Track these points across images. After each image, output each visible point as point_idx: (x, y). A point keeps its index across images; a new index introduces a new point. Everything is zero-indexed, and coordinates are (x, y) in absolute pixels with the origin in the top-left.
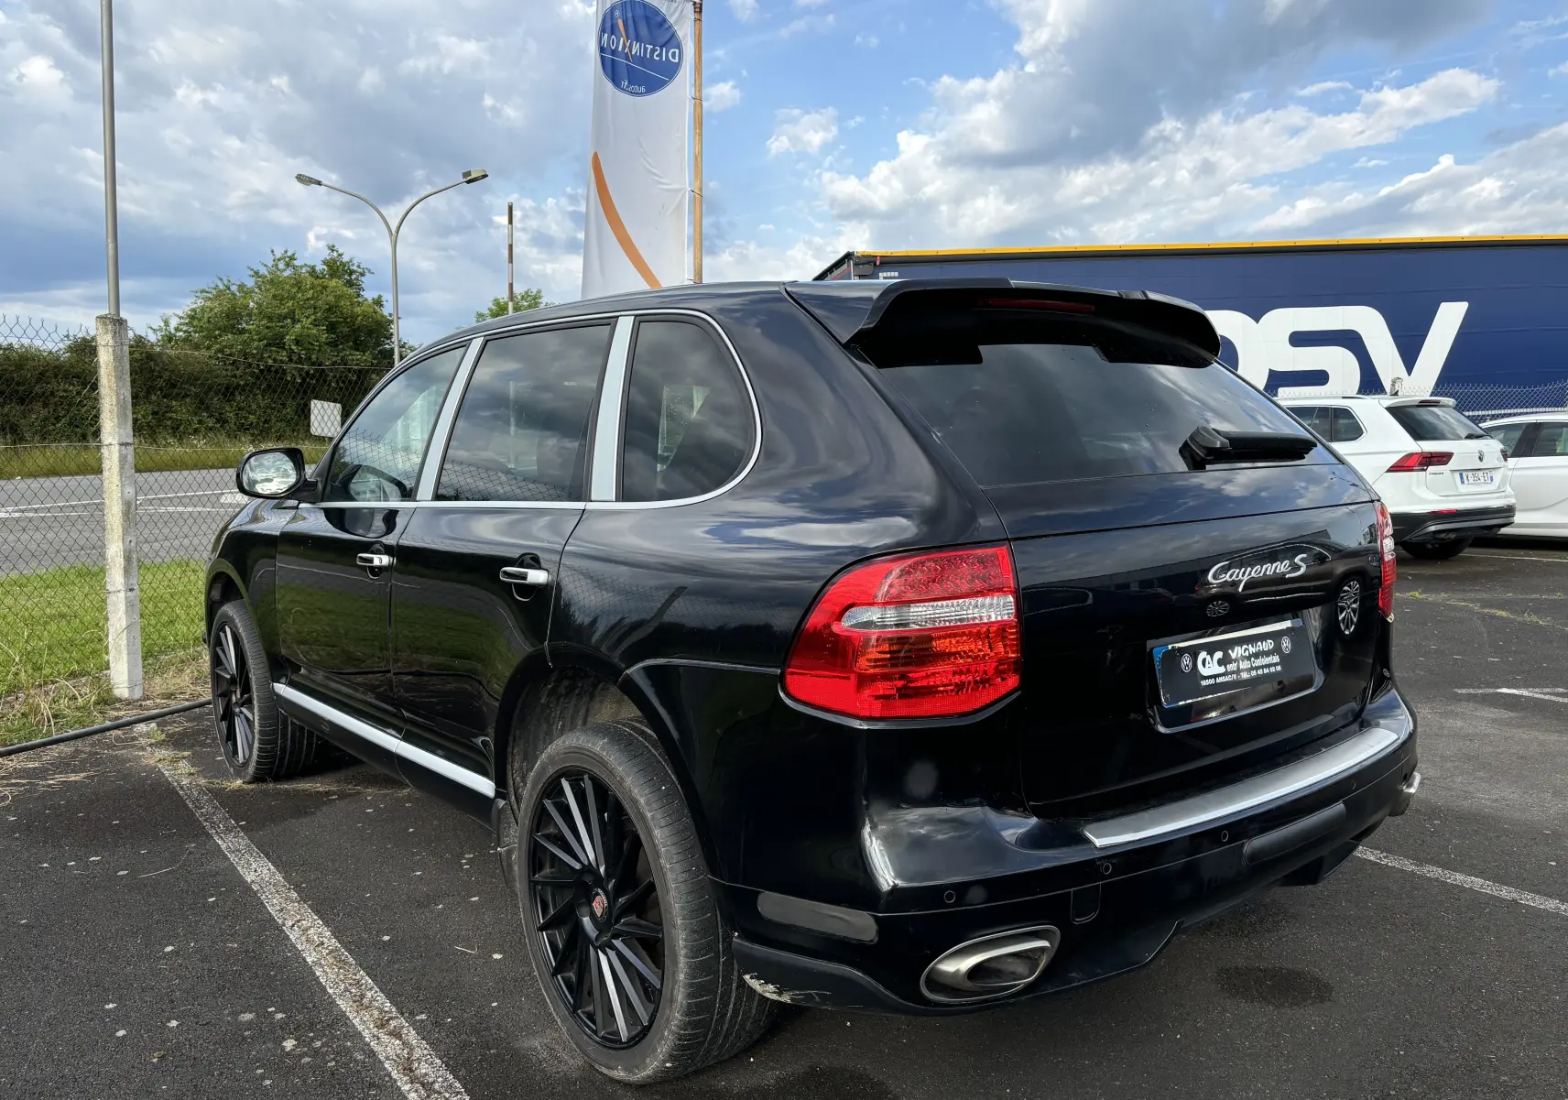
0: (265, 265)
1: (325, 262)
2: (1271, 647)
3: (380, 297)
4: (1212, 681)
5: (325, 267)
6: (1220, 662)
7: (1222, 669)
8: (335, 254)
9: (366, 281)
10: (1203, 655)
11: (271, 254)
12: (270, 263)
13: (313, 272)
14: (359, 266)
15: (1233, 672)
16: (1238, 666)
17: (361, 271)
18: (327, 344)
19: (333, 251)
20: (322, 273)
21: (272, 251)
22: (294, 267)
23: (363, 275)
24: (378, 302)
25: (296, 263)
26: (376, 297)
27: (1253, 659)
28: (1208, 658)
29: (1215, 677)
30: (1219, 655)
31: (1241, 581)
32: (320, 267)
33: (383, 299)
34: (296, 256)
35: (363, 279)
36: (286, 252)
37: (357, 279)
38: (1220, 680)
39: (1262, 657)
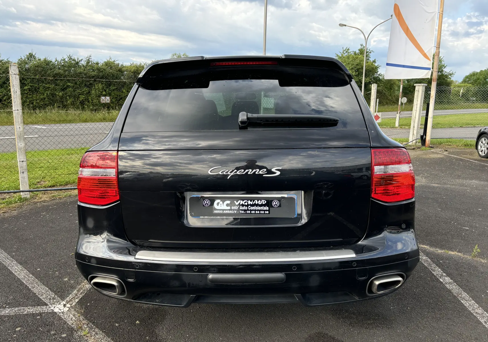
0: (341, 53)
1: (359, 50)
3: (375, 59)
5: (359, 51)
7: (228, 208)
8: (362, 47)
9: (371, 55)
10: (218, 201)
11: (342, 49)
12: (342, 52)
13: (355, 54)
14: (369, 50)
17: (370, 51)
18: (355, 75)
19: (362, 46)
20: (358, 53)
21: (343, 48)
22: (349, 53)
23: (370, 53)
24: (374, 61)
25: (349, 51)
26: (374, 60)
28: (221, 202)
29: (223, 210)
31: (229, 175)
32: (357, 51)
33: (376, 60)
34: (349, 49)
35: (370, 54)
36: (347, 48)
37: (368, 54)
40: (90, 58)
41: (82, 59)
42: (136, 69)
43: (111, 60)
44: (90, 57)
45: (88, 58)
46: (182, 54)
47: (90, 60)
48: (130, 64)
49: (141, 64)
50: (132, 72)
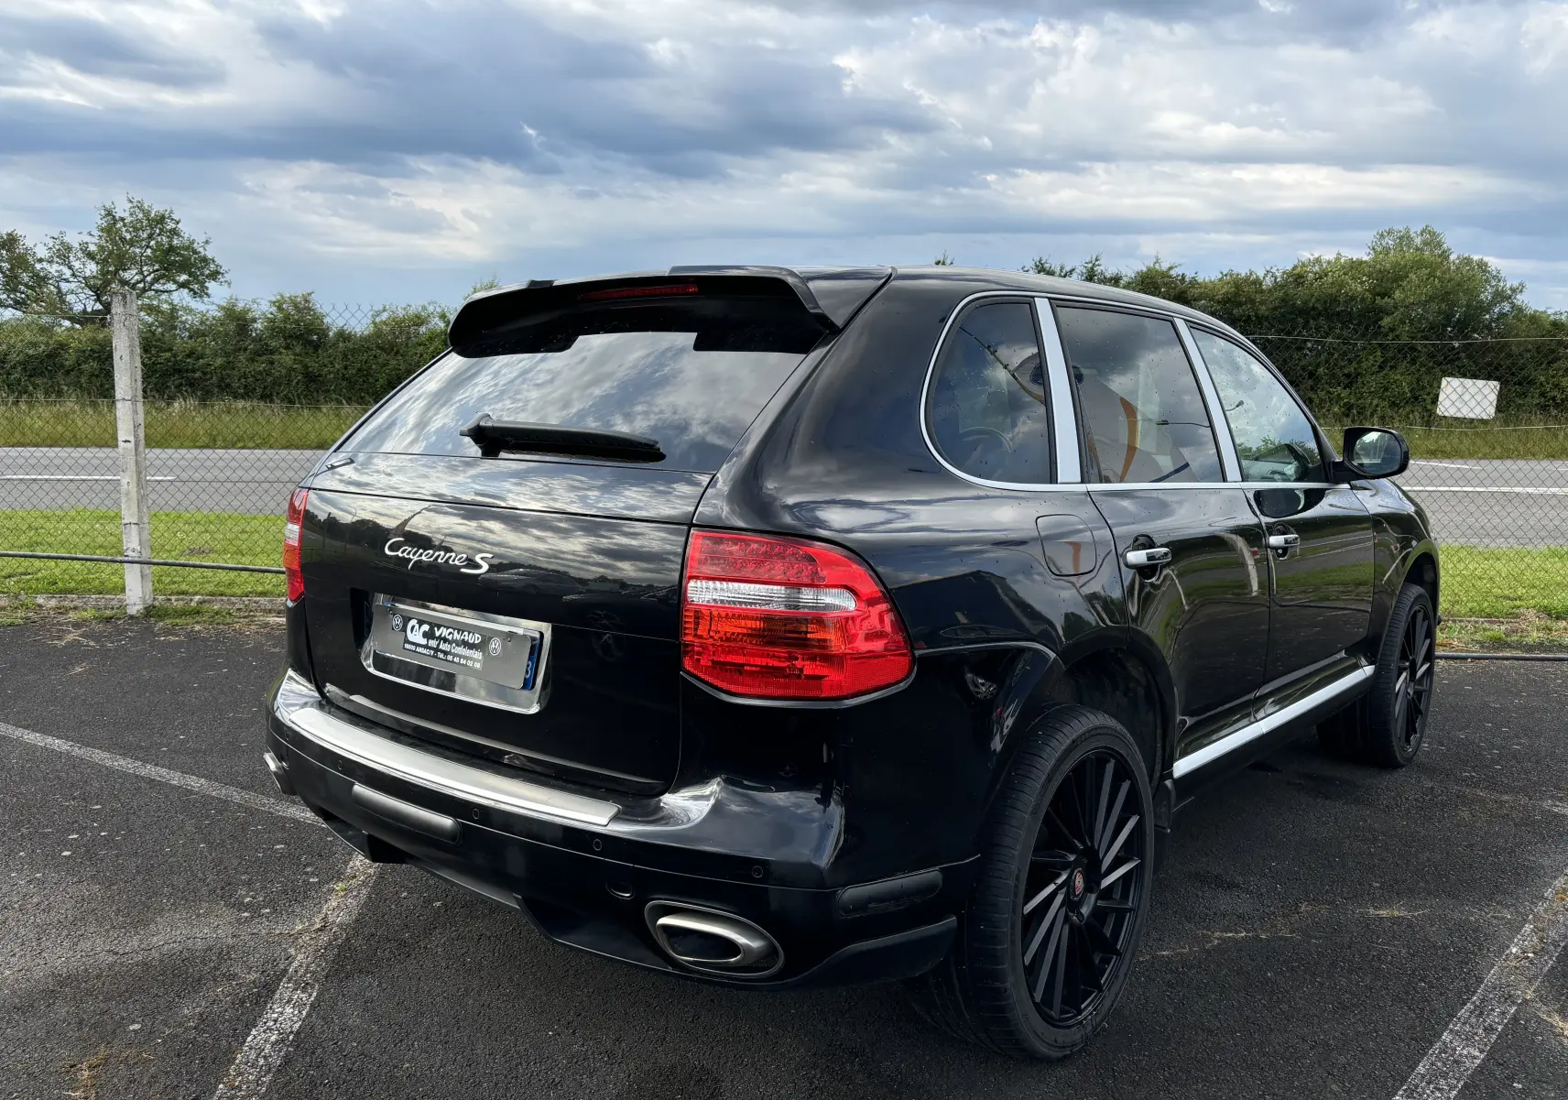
2: (476, 642)
4: (413, 648)
6: (425, 635)
7: (424, 641)
10: (413, 622)
15: (431, 648)
16: (439, 645)
27: (454, 645)
28: (417, 626)
29: (417, 645)
30: (426, 627)
31: (411, 560)
38: (419, 650)
39: (465, 647)
40: (1097, 263)
41: (1074, 270)
42: (1233, 289)
43: (1157, 267)
44: (1097, 260)
45: (1090, 265)
46: (1415, 229)
47: (1095, 269)
48: (1220, 276)
49: (1251, 274)
50: (1219, 302)
